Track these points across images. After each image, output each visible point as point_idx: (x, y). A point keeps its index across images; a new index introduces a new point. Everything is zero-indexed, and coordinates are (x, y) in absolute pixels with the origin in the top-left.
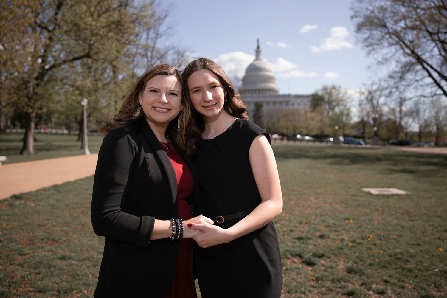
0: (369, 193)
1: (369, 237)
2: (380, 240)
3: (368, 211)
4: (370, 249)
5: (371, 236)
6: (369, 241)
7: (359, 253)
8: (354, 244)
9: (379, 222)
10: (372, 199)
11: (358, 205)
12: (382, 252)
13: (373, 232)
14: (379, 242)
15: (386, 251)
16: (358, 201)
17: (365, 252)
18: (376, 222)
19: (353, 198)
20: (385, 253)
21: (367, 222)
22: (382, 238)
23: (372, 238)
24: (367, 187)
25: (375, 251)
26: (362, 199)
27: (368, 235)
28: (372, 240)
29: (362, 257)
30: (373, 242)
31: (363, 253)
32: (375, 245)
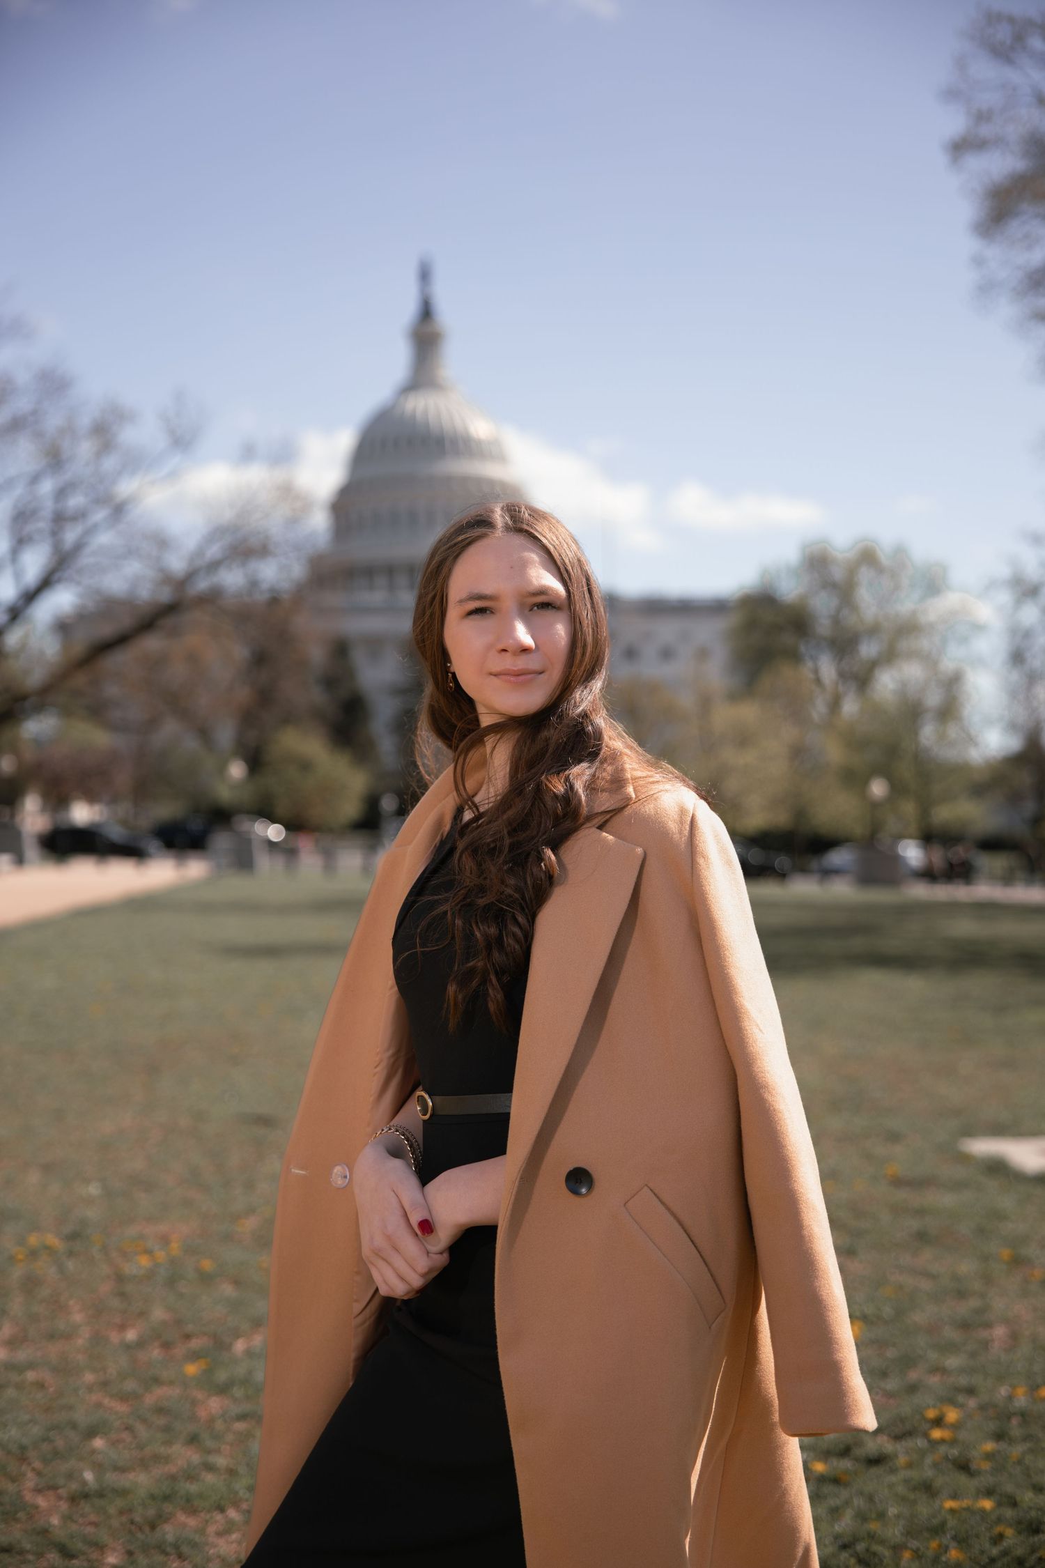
0: (998, 1168)
1: (938, 1422)
2: (999, 1436)
3: (967, 1267)
4: (928, 1489)
5: (952, 1415)
6: (934, 1444)
7: (862, 1517)
8: (846, 1464)
9: (1014, 1337)
10: (1006, 1202)
11: (922, 1237)
12: (987, 1504)
13: (971, 1391)
14: (989, 1446)
15: (1014, 1504)
16: (921, 1212)
17: (892, 1511)
18: (999, 1332)
19: (902, 1195)
20: (1009, 1513)
21: (950, 1333)
22: (1015, 1425)
23: (956, 1427)
24: (999, 1130)
25: (949, 1504)
26: (947, 1200)
27: (931, 1414)
28: (953, 1442)
29: (871, 1536)
30: (955, 1452)
31: (881, 1516)
32: (964, 1466)
